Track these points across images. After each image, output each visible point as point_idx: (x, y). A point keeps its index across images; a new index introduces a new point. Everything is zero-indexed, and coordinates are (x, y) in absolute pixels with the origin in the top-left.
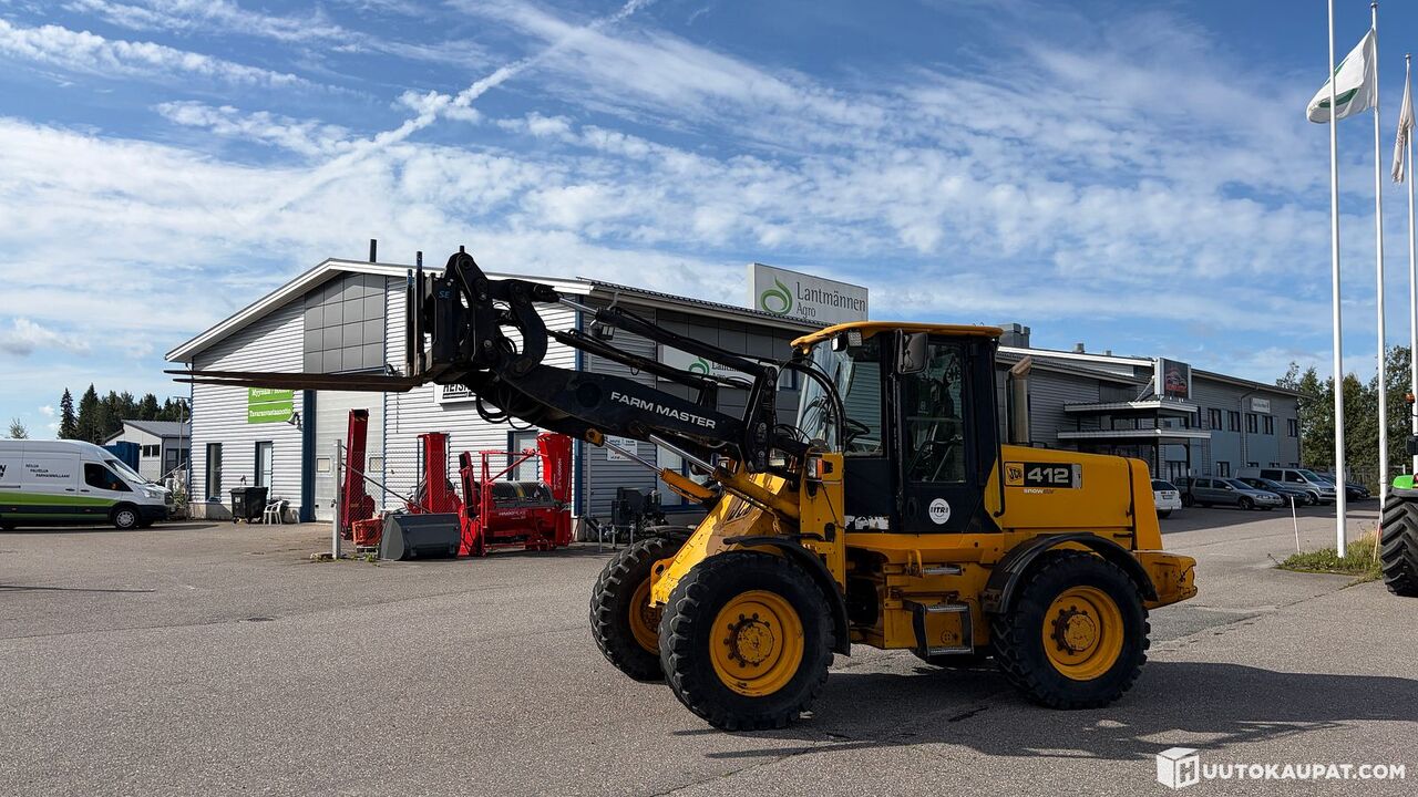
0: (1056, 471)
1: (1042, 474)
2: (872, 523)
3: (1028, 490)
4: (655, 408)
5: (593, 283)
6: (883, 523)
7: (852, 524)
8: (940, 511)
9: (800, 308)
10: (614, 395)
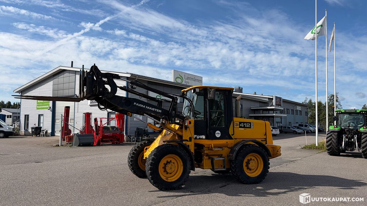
0: (247, 124)
1: (243, 125)
2: (201, 137)
3: (240, 129)
4: (145, 107)
5: (131, 74)
6: (204, 137)
7: (196, 137)
8: (218, 134)
9: (185, 82)
10: (135, 103)
